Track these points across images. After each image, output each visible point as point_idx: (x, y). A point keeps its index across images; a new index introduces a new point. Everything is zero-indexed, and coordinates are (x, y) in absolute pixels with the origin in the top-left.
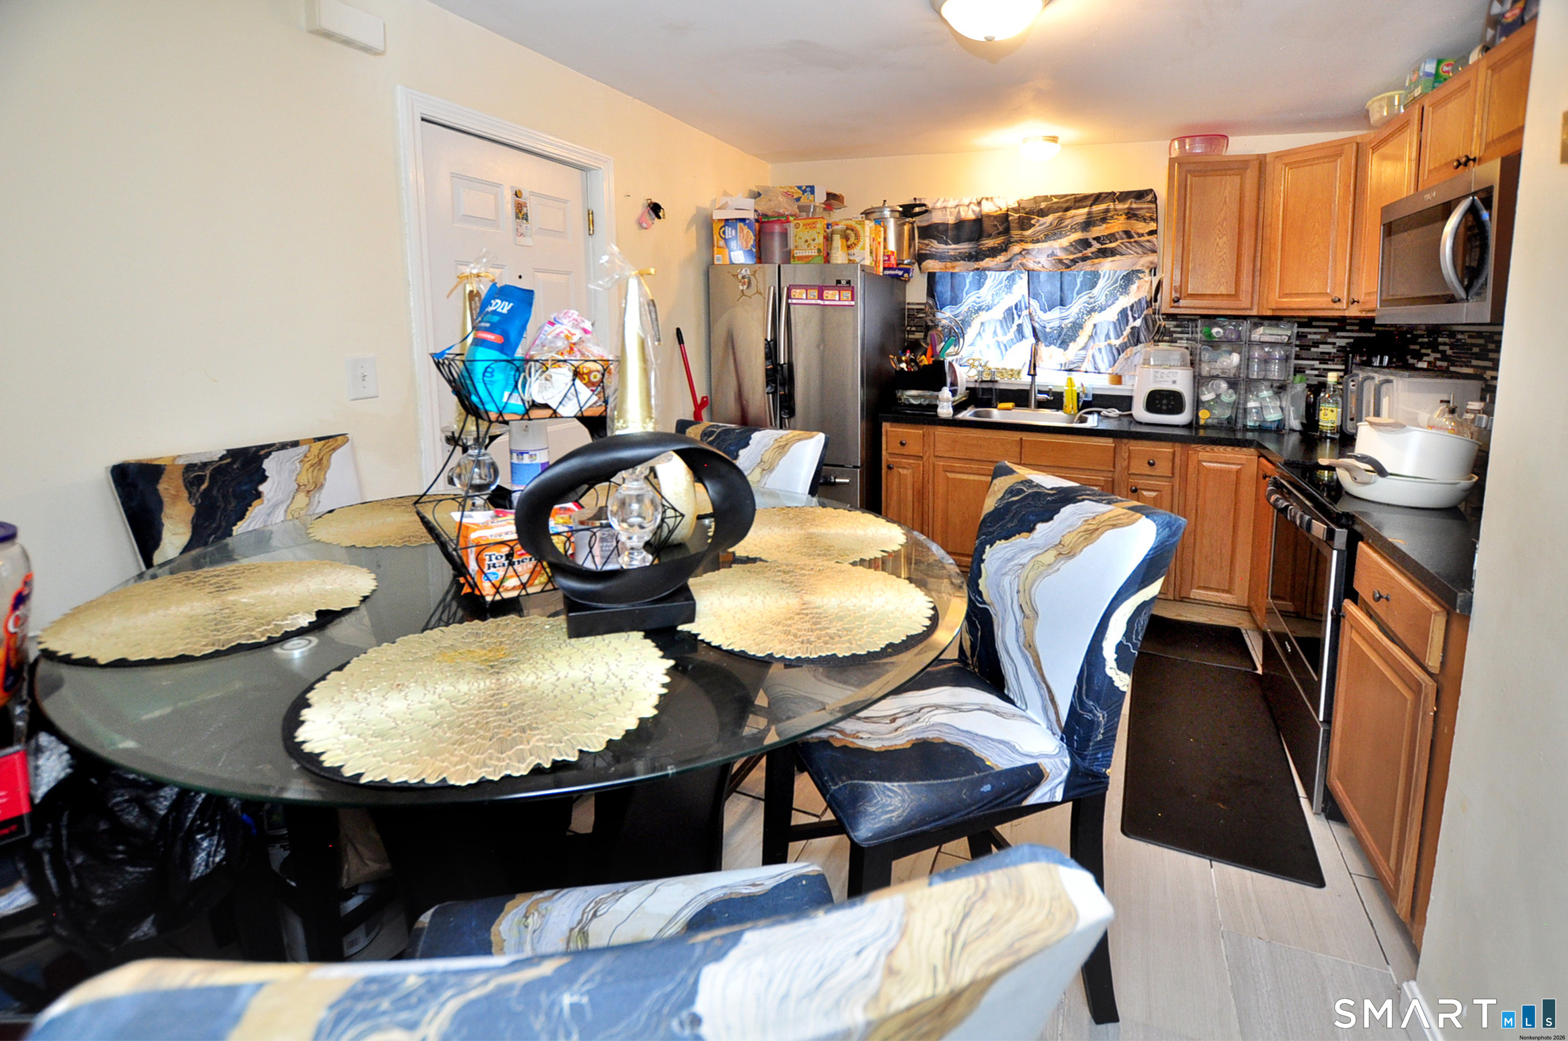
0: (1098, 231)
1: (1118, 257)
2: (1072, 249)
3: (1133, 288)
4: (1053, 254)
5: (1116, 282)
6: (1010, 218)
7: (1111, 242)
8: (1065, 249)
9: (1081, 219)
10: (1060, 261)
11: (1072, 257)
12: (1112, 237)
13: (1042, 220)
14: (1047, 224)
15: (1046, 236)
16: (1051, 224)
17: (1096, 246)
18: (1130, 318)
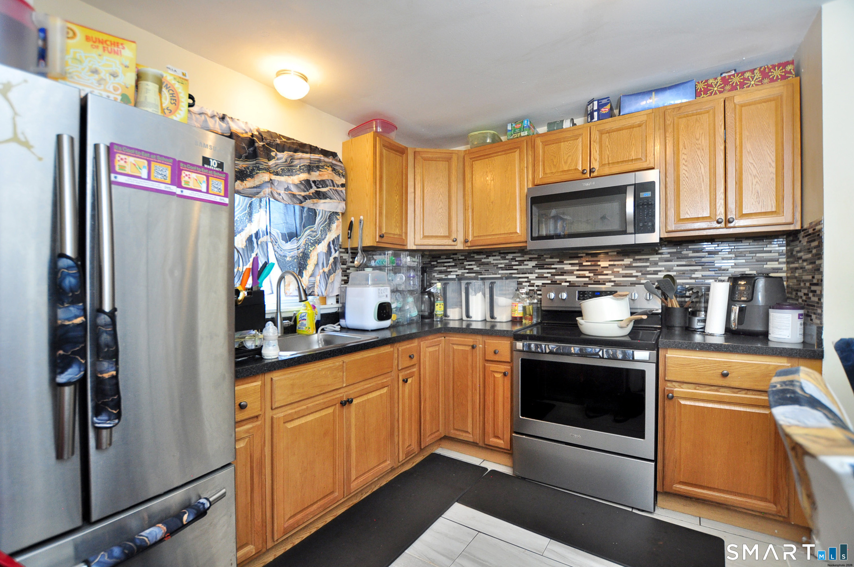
0: (315, 176)
1: (328, 200)
2: (302, 187)
3: (334, 226)
4: (287, 189)
5: (326, 221)
6: (256, 145)
7: (323, 187)
8: (296, 186)
9: (307, 162)
10: (294, 196)
11: (303, 194)
12: (323, 183)
13: (280, 155)
14: (283, 160)
15: (282, 170)
16: (286, 161)
17: (314, 189)
18: (333, 250)
